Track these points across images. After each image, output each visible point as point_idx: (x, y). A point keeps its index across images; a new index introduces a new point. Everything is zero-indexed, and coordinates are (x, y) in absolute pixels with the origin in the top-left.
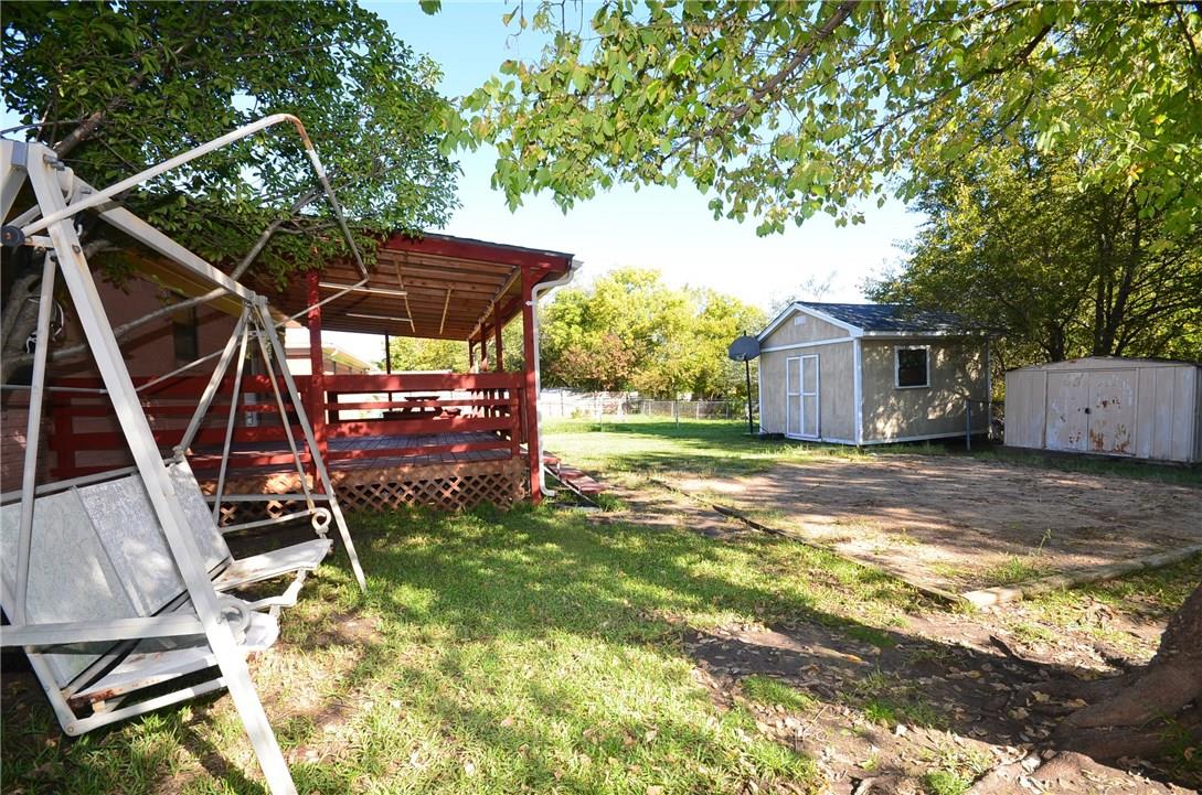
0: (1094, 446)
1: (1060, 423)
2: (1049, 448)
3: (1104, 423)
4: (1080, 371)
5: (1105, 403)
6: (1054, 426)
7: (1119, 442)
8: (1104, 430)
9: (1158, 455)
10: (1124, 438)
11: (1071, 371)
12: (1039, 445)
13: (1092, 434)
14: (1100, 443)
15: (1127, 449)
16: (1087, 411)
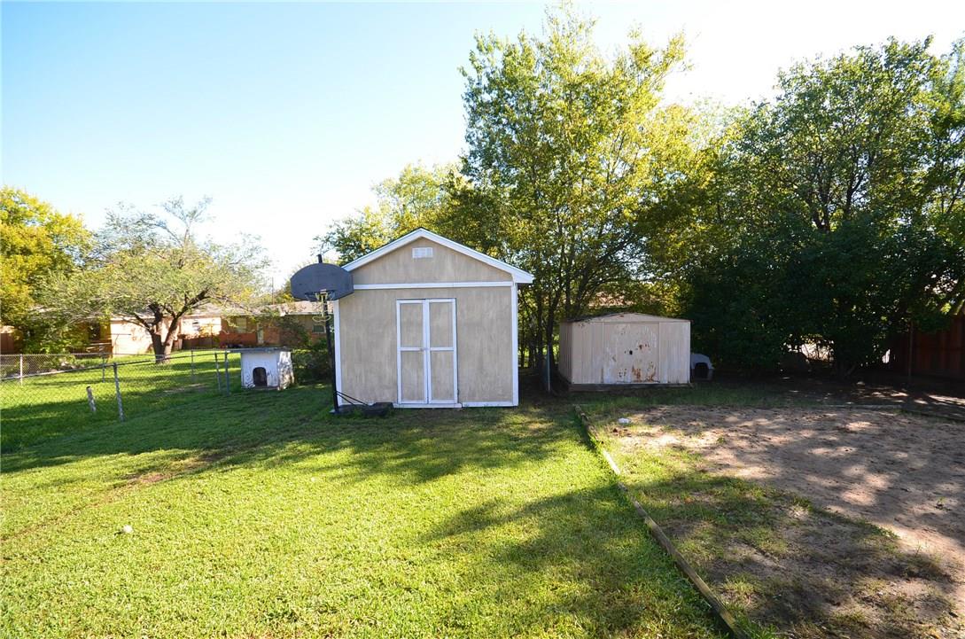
0: (635, 378)
1: (612, 363)
2: (606, 382)
3: (641, 361)
4: (627, 323)
5: (641, 347)
6: (608, 365)
7: (649, 374)
8: (641, 366)
9: (673, 380)
10: (652, 371)
11: (619, 323)
12: (599, 382)
13: (633, 368)
14: (639, 376)
15: (655, 378)
16: (631, 353)
